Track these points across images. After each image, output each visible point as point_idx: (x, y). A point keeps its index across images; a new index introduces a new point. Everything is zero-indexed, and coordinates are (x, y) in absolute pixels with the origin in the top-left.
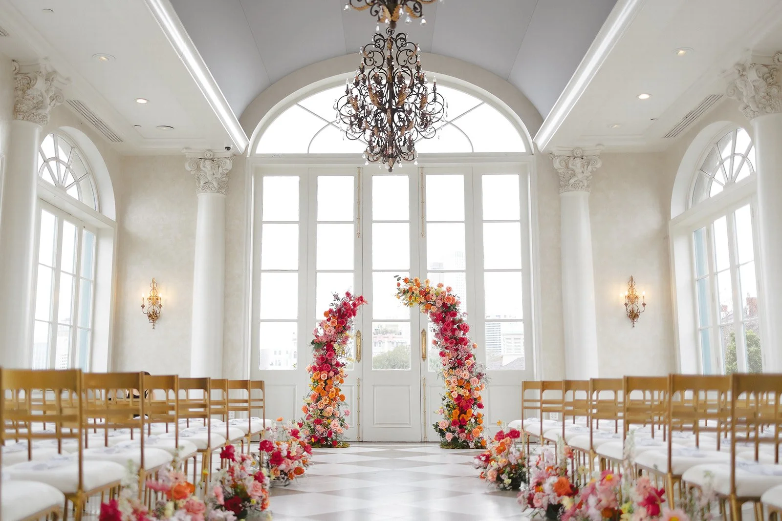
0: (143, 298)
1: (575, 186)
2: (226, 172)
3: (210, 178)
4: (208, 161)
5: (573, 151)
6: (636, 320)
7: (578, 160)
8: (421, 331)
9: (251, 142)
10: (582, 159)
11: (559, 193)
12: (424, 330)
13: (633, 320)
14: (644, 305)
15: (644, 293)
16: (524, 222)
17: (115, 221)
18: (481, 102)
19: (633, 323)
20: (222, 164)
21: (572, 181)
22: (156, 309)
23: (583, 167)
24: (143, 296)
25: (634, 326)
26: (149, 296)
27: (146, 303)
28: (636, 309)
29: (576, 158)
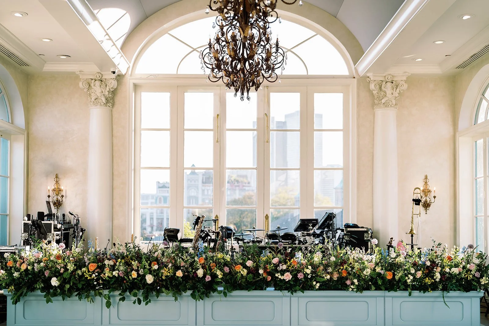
0: (49, 190)
1: (386, 105)
2: (112, 90)
3: (99, 95)
4: (98, 81)
5: (385, 76)
6: (428, 208)
7: (389, 84)
8: (265, 216)
9: (131, 65)
10: (392, 83)
11: (373, 109)
12: (267, 215)
13: (426, 208)
14: (435, 197)
15: (435, 189)
16: (345, 130)
17: (24, 129)
18: (314, 33)
19: (426, 211)
20: (109, 84)
21: (383, 101)
22: (59, 198)
23: (393, 90)
24: (49, 188)
25: (426, 213)
26: (53, 188)
27: (51, 193)
28: (428, 200)
29: (387, 82)
